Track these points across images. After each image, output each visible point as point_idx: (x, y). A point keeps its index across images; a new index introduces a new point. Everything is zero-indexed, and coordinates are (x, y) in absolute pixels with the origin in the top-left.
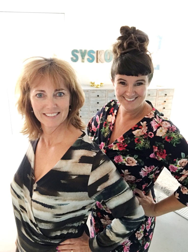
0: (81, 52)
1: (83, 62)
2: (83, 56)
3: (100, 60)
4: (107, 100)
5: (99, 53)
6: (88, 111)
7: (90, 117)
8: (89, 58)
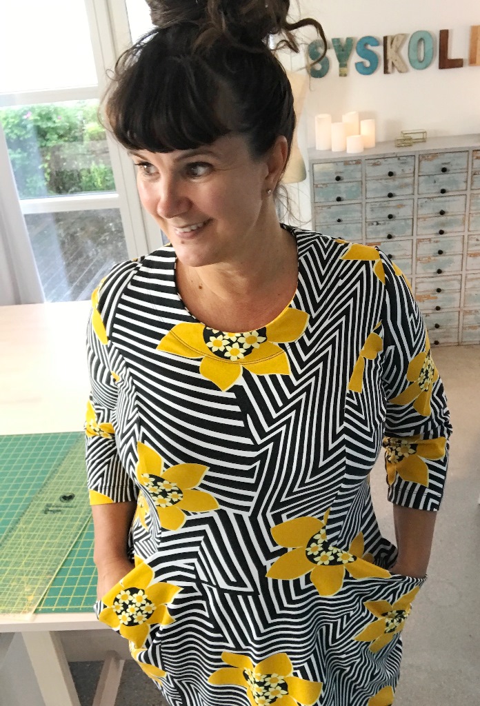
0: (336, 45)
1: (343, 75)
2: (343, 57)
3: (393, 64)
4: (419, 184)
5: (392, 43)
6: (362, 223)
7: (366, 238)
8: (362, 63)
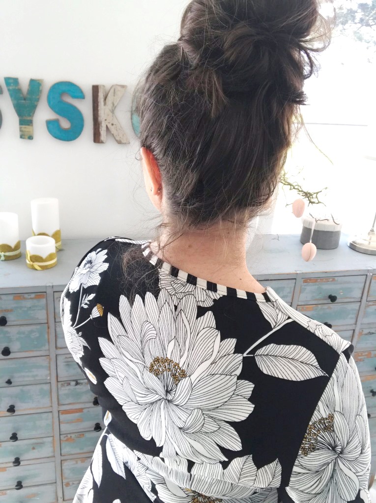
0: (11, 88)
1: (27, 136)
2: (25, 110)
3: (108, 128)
6: (50, 383)
8: (57, 121)
